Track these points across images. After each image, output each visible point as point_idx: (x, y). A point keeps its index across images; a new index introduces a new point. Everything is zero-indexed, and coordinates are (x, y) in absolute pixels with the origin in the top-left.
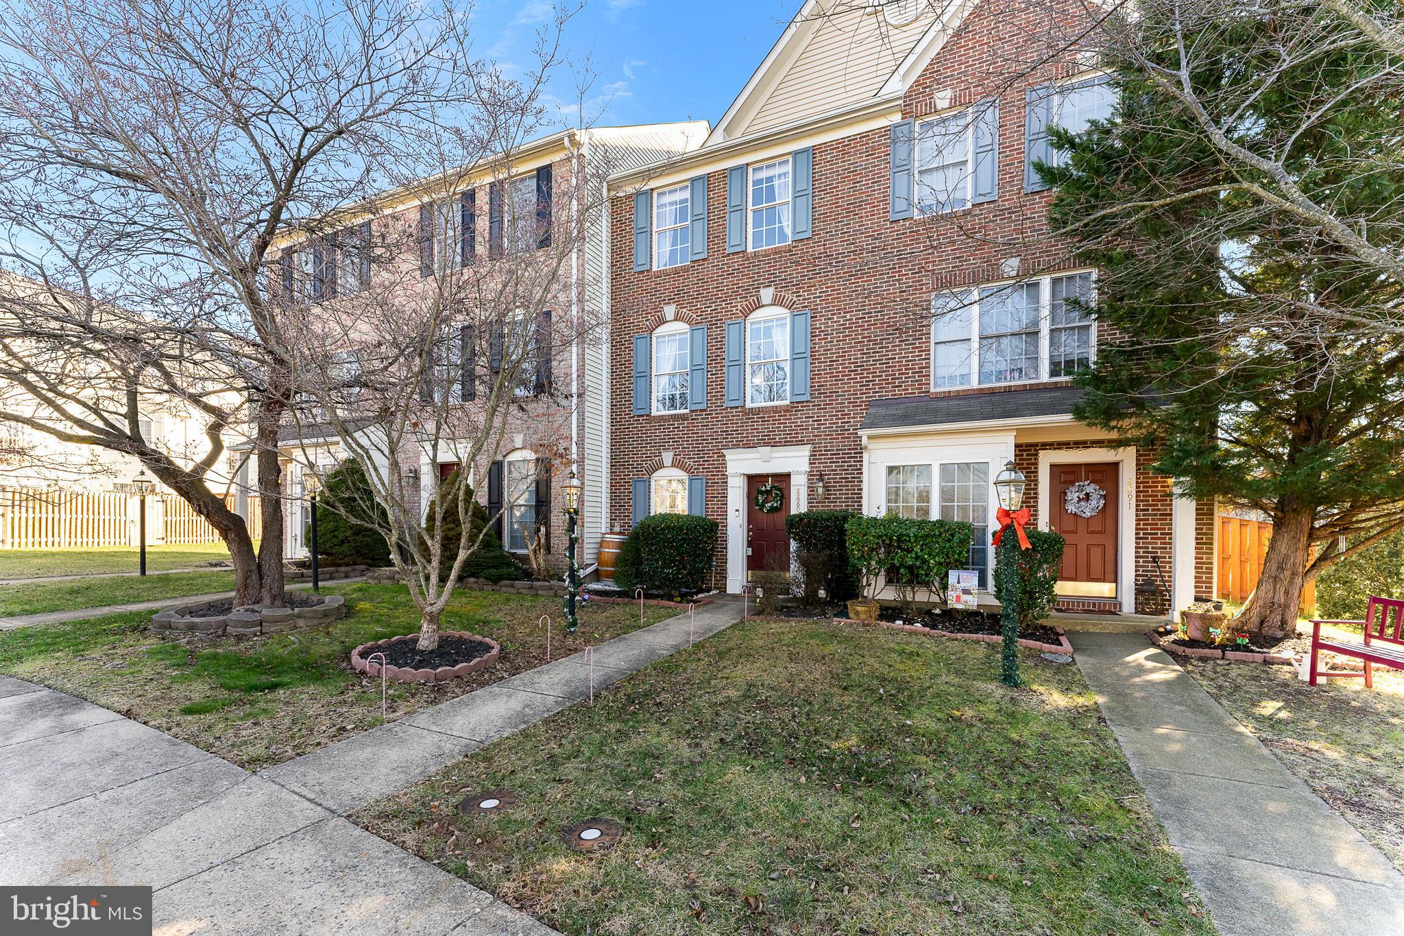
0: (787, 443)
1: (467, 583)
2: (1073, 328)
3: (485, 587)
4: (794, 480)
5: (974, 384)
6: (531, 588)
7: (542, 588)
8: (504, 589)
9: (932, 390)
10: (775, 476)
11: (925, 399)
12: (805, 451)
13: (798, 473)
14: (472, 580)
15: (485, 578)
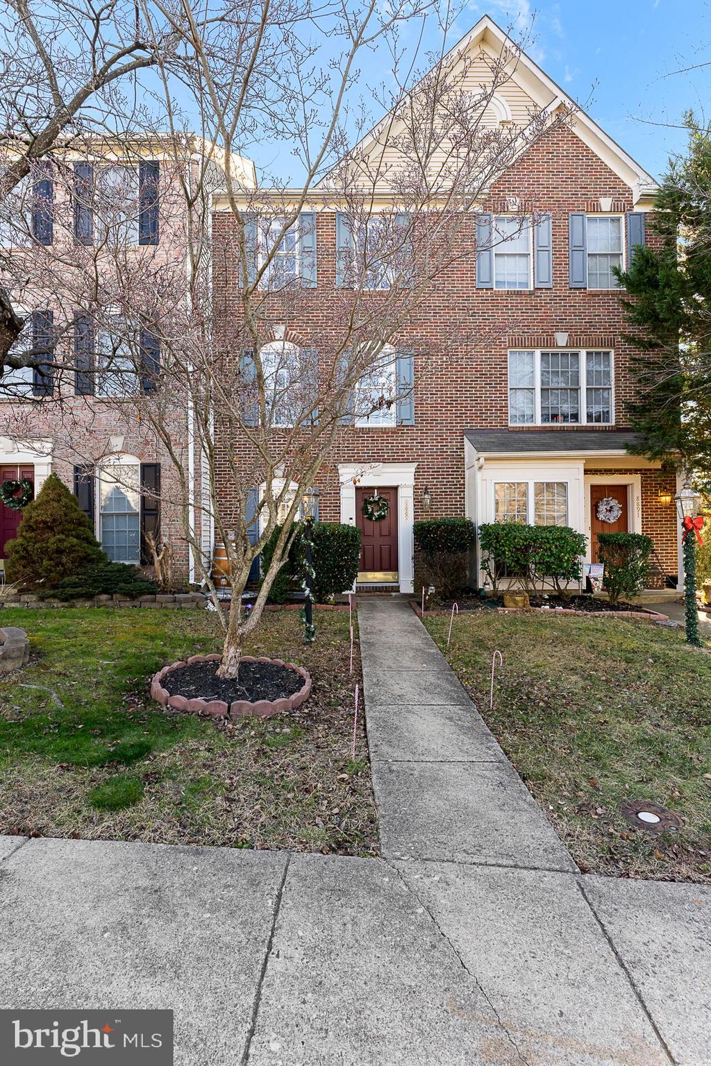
0: (394, 461)
1: (100, 601)
2: (599, 389)
3: (122, 604)
4: (402, 493)
5: (538, 422)
6: (175, 601)
7: (186, 600)
8: (147, 605)
9: (510, 425)
10: (381, 489)
11: (505, 431)
12: (411, 468)
13: (406, 486)
14: (104, 597)
15: (122, 594)
